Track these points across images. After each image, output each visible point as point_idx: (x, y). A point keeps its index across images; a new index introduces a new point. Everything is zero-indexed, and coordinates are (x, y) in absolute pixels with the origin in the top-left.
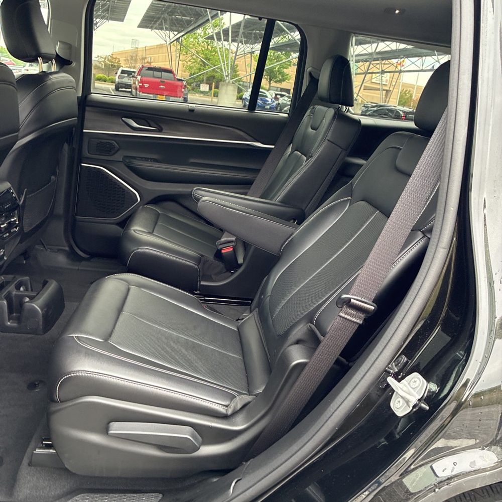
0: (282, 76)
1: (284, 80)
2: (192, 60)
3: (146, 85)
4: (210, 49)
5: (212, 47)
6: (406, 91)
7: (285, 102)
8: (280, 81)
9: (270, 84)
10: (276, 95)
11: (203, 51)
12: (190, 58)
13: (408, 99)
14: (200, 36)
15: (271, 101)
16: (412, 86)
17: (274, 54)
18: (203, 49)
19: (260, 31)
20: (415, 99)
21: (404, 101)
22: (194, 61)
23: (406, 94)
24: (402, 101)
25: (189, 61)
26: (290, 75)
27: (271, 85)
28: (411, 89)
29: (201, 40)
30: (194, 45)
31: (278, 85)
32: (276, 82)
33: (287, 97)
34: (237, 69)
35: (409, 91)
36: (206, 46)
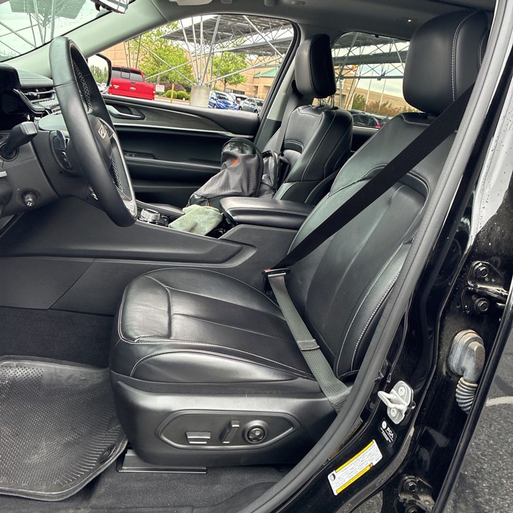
0: (238, 78)
1: (239, 82)
2: (144, 59)
3: (116, 87)
4: (164, 48)
5: (166, 47)
6: (359, 96)
7: (247, 105)
8: (235, 83)
9: (225, 85)
10: (237, 97)
11: (156, 50)
12: (143, 57)
13: (360, 104)
14: (154, 34)
15: (233, 104)
16: (365, 92)
17: (229, 55)
18: (157, 48)
19: (222, 32)
20: (368, 104)
21: (357, 106)
22: (147, 60)
23: (359, 99)
24: (355, 106)
25: (142, 60)
26: (245, 77)
27: (227, 87)
28: (363, 94)
29: (154, 38)
30: (147, 43)
31: (234, 87)
32: (230, 84)
33: (249, 100)
34: (191, 69)
35: (362, 96)
36: (160, 45)
